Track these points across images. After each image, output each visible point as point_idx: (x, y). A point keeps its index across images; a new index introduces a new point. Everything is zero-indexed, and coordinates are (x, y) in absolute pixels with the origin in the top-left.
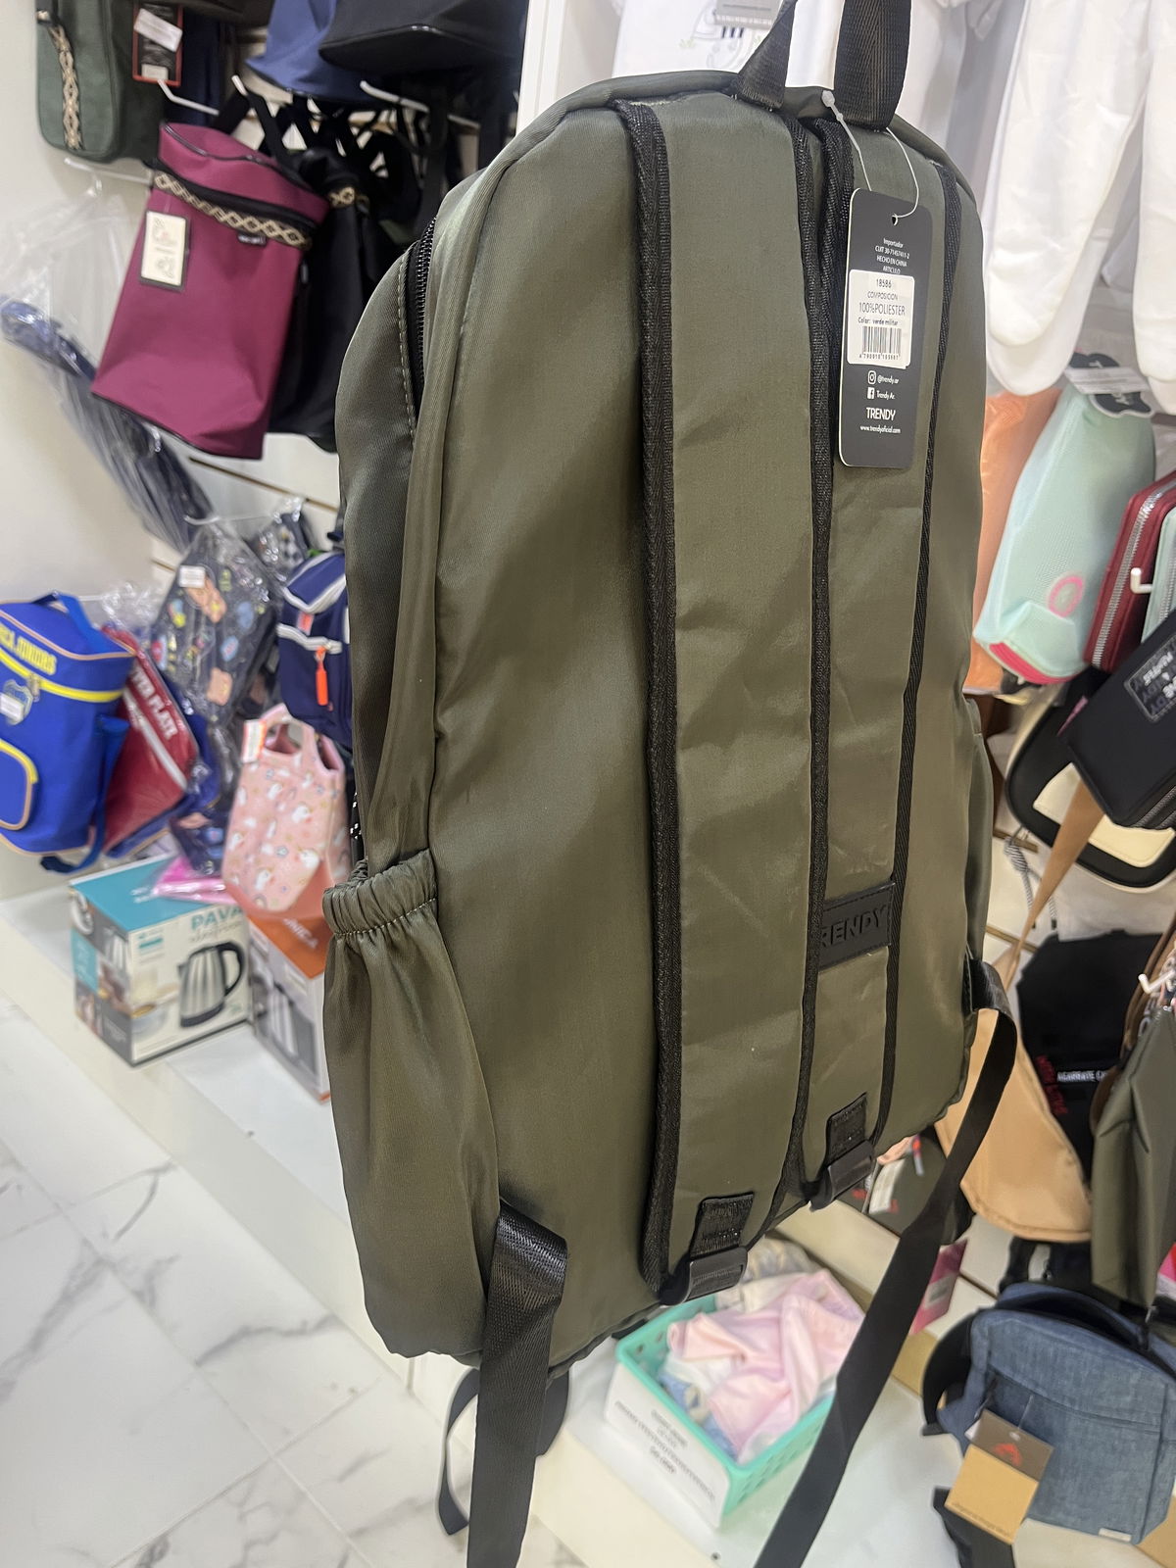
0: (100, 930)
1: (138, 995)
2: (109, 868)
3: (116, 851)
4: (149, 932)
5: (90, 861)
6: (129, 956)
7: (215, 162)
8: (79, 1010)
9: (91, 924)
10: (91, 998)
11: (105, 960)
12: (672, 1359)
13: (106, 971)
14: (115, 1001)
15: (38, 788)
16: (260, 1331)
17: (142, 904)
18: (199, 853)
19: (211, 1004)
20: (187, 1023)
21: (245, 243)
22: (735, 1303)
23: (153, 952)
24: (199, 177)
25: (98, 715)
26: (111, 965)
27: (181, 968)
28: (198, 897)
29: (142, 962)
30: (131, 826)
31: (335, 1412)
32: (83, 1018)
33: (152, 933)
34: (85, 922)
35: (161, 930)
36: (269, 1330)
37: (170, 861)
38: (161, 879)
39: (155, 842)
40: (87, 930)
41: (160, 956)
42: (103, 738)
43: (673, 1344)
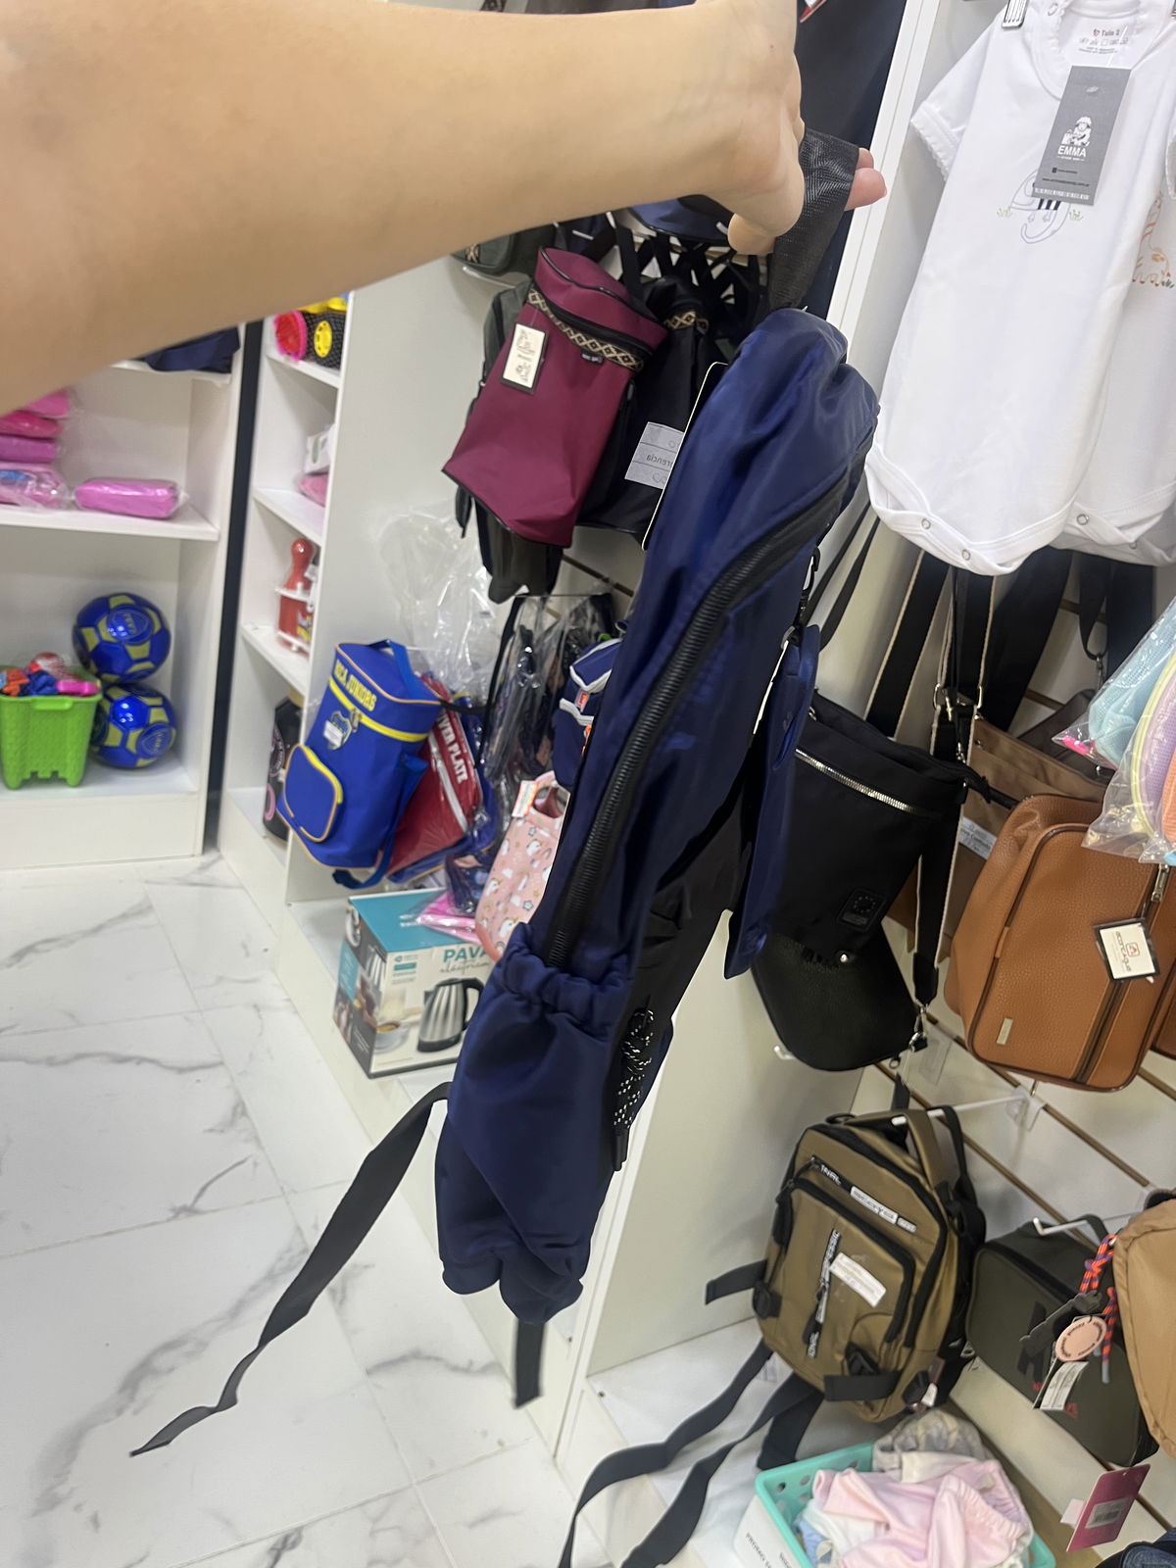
0: (366, 946)
1: (386, 1012)
2: (389, 891)
3: (397, 877)
4: (406, 956)
5: (374, 881)
6: (385, 974)
7: (575, 288)
8: (336, 1014)
9: (359, 938)
10: (347, 1007)
11: (365, 974)
12: (813, 1506)
13: (364, 983)
14: (366, 1013)
15: (342, 808)
16: (429, 1358)
17: (406, 928)
18: (464, 892)
19: (448, 1035)
20: (424, 1047)
21: (586, 360)
22: (893, 1469)
23: (406, 975)
24: (559, 300)
25: (402, 753)
26: (368, 980)
27: (427, 994)
28: (454, 932)
29: (394, 983)
30: (413, 857)
31: (482, 1459)
32: (338, 1023)
33: (408, 957)
34: (354, 936)
35: (416, 956)
36: (437, 1359)
37: (440, 894)
38: (426, 910)
39: (431, 874)
40: (355, 944)
41: (411, 980)
42: (403, 775)
43: (817, 1492)
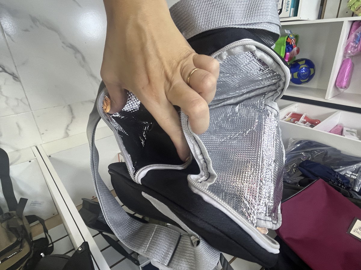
31: (38, 128)
